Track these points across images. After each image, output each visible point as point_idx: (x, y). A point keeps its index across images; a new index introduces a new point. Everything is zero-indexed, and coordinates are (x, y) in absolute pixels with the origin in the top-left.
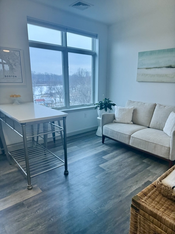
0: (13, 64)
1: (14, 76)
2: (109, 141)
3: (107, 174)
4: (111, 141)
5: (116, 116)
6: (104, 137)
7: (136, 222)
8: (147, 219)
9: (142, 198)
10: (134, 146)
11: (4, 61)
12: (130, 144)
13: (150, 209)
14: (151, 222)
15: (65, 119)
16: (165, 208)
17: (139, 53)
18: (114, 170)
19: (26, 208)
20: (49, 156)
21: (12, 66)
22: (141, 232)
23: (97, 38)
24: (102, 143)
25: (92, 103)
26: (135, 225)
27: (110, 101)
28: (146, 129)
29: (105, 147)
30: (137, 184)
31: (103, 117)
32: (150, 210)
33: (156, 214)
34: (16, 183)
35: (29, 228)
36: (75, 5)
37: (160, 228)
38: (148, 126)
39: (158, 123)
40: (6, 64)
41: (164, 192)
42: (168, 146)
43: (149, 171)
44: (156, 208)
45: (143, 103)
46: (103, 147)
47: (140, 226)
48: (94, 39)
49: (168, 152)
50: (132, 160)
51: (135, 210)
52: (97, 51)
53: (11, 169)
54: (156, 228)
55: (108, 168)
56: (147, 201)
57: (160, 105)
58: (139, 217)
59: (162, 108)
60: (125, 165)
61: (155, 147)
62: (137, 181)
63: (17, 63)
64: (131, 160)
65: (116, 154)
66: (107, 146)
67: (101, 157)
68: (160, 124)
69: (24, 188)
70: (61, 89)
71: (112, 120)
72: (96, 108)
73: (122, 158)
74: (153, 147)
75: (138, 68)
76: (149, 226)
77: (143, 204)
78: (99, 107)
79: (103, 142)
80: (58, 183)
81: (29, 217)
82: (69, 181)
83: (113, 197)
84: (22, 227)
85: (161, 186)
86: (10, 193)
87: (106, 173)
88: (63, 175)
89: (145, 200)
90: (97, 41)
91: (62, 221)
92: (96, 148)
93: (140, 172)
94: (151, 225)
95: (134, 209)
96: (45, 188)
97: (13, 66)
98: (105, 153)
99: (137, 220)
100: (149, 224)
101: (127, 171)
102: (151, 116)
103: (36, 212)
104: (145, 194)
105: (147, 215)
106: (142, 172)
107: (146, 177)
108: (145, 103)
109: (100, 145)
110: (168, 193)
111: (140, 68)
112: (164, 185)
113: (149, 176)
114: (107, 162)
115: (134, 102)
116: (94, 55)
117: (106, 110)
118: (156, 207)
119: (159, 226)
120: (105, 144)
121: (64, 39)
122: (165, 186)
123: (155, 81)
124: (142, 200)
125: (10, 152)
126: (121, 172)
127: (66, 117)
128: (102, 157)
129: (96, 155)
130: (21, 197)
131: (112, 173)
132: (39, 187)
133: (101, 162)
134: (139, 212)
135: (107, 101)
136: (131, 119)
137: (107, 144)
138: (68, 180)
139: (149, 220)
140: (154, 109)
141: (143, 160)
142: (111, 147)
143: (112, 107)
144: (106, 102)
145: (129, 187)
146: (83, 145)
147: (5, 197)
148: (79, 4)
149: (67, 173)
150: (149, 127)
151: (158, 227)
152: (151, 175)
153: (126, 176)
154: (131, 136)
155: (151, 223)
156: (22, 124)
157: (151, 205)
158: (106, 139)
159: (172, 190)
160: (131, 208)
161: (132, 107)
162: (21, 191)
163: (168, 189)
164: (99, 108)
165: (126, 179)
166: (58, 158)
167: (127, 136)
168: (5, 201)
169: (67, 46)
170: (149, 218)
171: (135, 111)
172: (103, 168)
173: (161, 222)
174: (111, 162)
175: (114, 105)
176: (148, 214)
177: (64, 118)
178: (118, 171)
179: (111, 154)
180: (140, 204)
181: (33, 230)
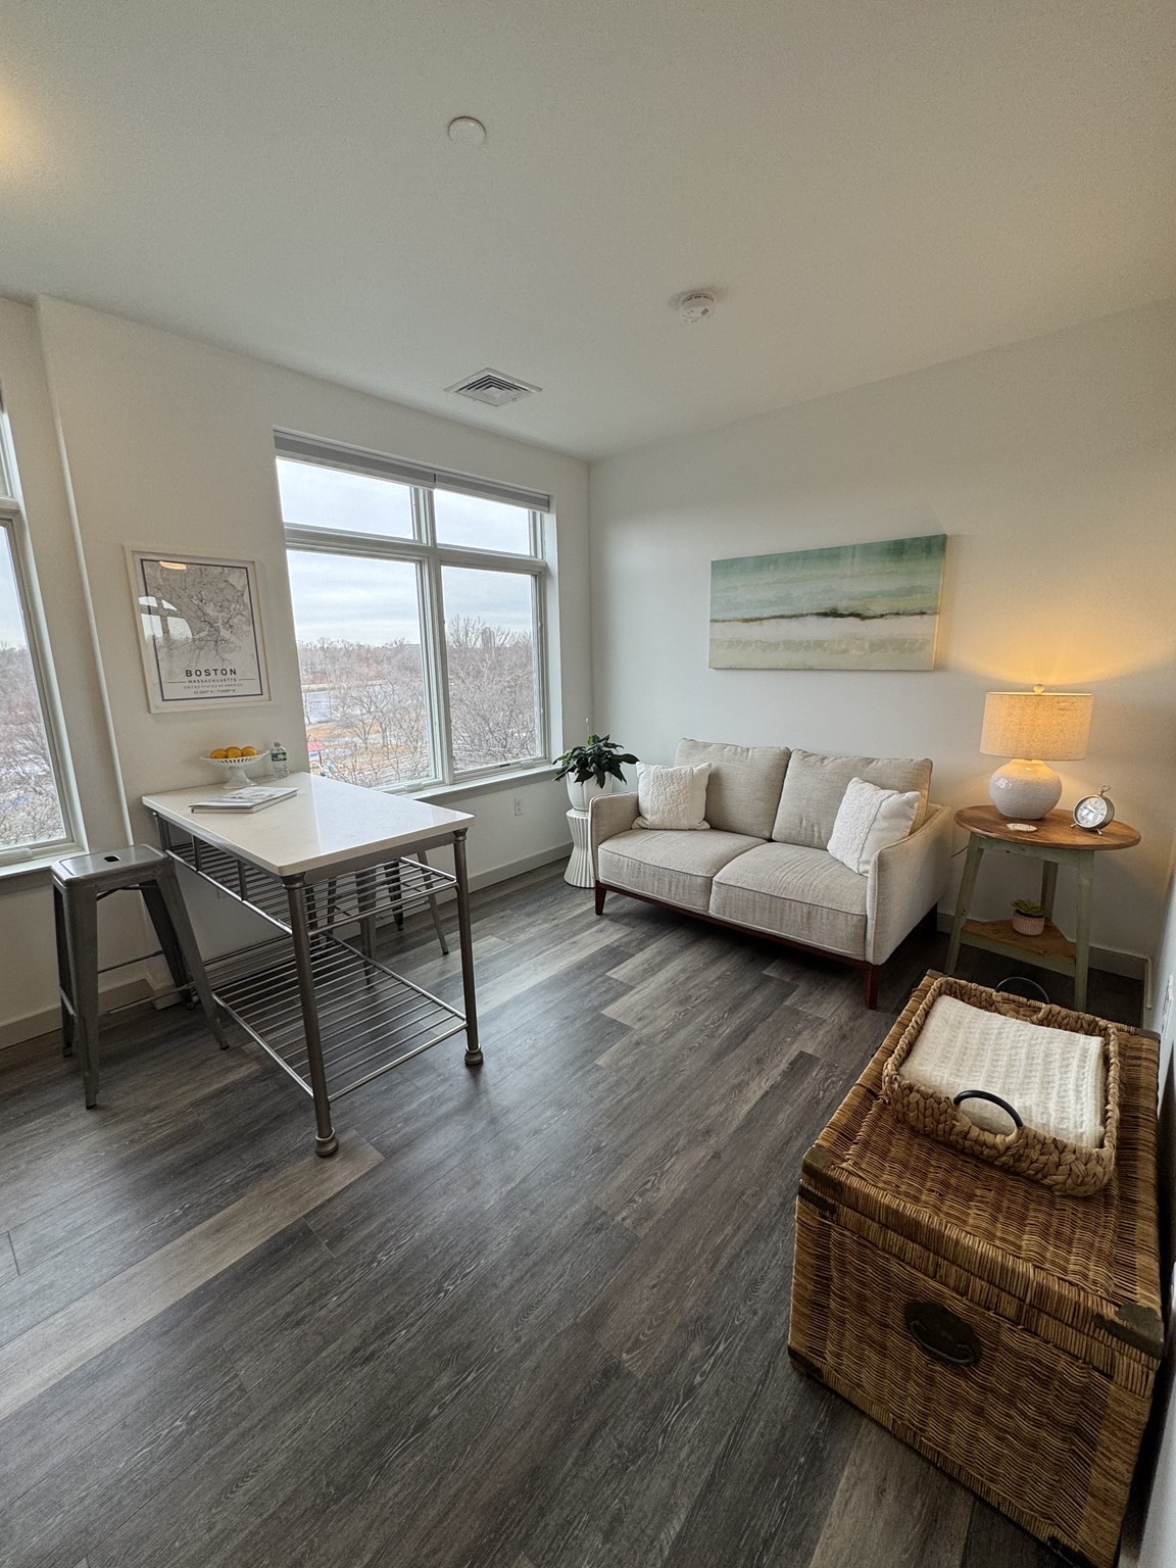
0: (220, 621)
1: (224, 672)
2: (620, 903)
3: (638, 1044)
4: (628, 904)
5: (646, 804)
6: (601, 890)
7: (825, 1258)
8: (874, 1245)
9: (839, 1152)
10: (726, 918)
11: (166, 605)
12: (712, 912)
13: (886, 1201)
14: (894, 1256)
15: (461, 838)
16: (937, 1187)
17: (715, 565)
18: (662, 1023)
19: (324, 1248)
20: (386, 989)
21: (217, 630)
22: (848, 1295)
23: (548, 512)
24: (595, 916)
25: (539, 753)
26: (819, 1269)
27: (614, 746)
28: (764, 846)
29: (612, 929)
30: (763, 1069)
31: (597, 811)
32: (888, 1207)
33: (917, 1224)
34: (261, 1133)
35: (349, 1348)
36: (470, 387)
37: (933, 1277)
38: (767, 835)
39: (804, 821)
40: (174, 614)
41: (921, 1116)
42: (857, 910)
43: (793, 1011)
44: (907, 1195)
45: (739, 750)
46: (602, 931)
47: (844, 1273)
48: (538, 513)
49: (862, 932)
50: (723, 974)
51: (817, 1210)
52: (551, 557)
53: (229, 1070)
54: (918, 1279)
55: (640, 1019)
56: (864, 1166)
57: (806, 755)
58: (833, 1234)
59: (815, 763)
60: (703, 998)
61: (809, 916)
62: (759, 1061)
63: (239, 617)
64: (719, 974)
65: (660, 953)
66: (617, 926)
67: (603, 974)
68: (813, 826)
69: (301, 1153)
70: (385, 697)
71: (628, 820)
72: (561, 774)
73: (683, 971)
74: (802, 917)
75: (714, 621)
76: (885, 1272)
77: (854, 1182)
78: (572, 770)
79: (599, 910)
80: (444, 1109)
81: (345, 1291)
82: (493, 1093)
83: (682, 1142)
84: (319, 1351)
85: (908, 1096)
86: (238, 1189)
87: (636, 1037)
88: (463, 1071)
89: (855, 1164)
90: (550, 521)
91: (495, 1285)
92: (575, 939)
93: (764, 1020)
94: (894, 1267)
95: (811, 1206)
96: (392, 1139)
97: (221, 628)
98: (615, 955)
99: (828, 1249)
100: (881, 1261)
101: (713, 1023)
102: (777, 799)
103: (372, 1262)
104: (846, 1135)
105: (875, 1226)
106: (770, 1019)
107: (789, 1040)
108: (748, 749)
109: (589, 926)
110: (938, 1123)
111: (720, 617)
112: (918, 1091)
113: (799, 1033)
114: (631, 993)
115: (706, 746)
116: (540, 574)
117: (601, 782)
118: (903, 1188)
119: (931, 1268)
120: (607, 915)
121: (425, 514)
122: (925, 1096)
123: (781, 666)
124: (844, 1165)
125: (218, 995)
126: (690, 1028)
127: (466, 829)
128: (607, 974)
129: (581, 967)
130: (293, 1200)
131: (659, 1038)
132: (368, 1140)
133: (610, 995)
134: (835, 1218)
135: (601, 744)
136: (702, 814)
137: (615, 918)
138: (486, 1091)
139: (884, 1250)
140: (783, 769)
141: (764, 969)
142: (634, 927)
143: (624, 767)
144: (599, 748)
145: (734, 1087)
146: (522, 929)
147: (220, 1208)
148: (486, 383)
149: (477, 1058)
150: (770, 840)
151: (929, 1277)
152: (805, 1028)
153: (716, 1043)
154: (715, 879)
155: (893, 1261)
156: (289, 880)
157: (885, 1183)
158: (609, 895)
159: (955, 1110)
160: (797, 1202)
161: (700, 765)
162: (289, 1171)
163: (935, 1105)
164: (572, 776)
165: (719, 1055)
166: (423, 995)
167: (699, 880)
168: (220, 1228)
169: (438, 541)
170: (885, 1239)
171: (714, 783)
172: (620, 1020)
173: (937, 1253)
174: (646, 991)
175: (632, 760)
176: (879, 1222)
177: (456, 836)
178: (679, 1025)
179: (639, 958)
180: (840, 1183)
181: (373, 1354)
